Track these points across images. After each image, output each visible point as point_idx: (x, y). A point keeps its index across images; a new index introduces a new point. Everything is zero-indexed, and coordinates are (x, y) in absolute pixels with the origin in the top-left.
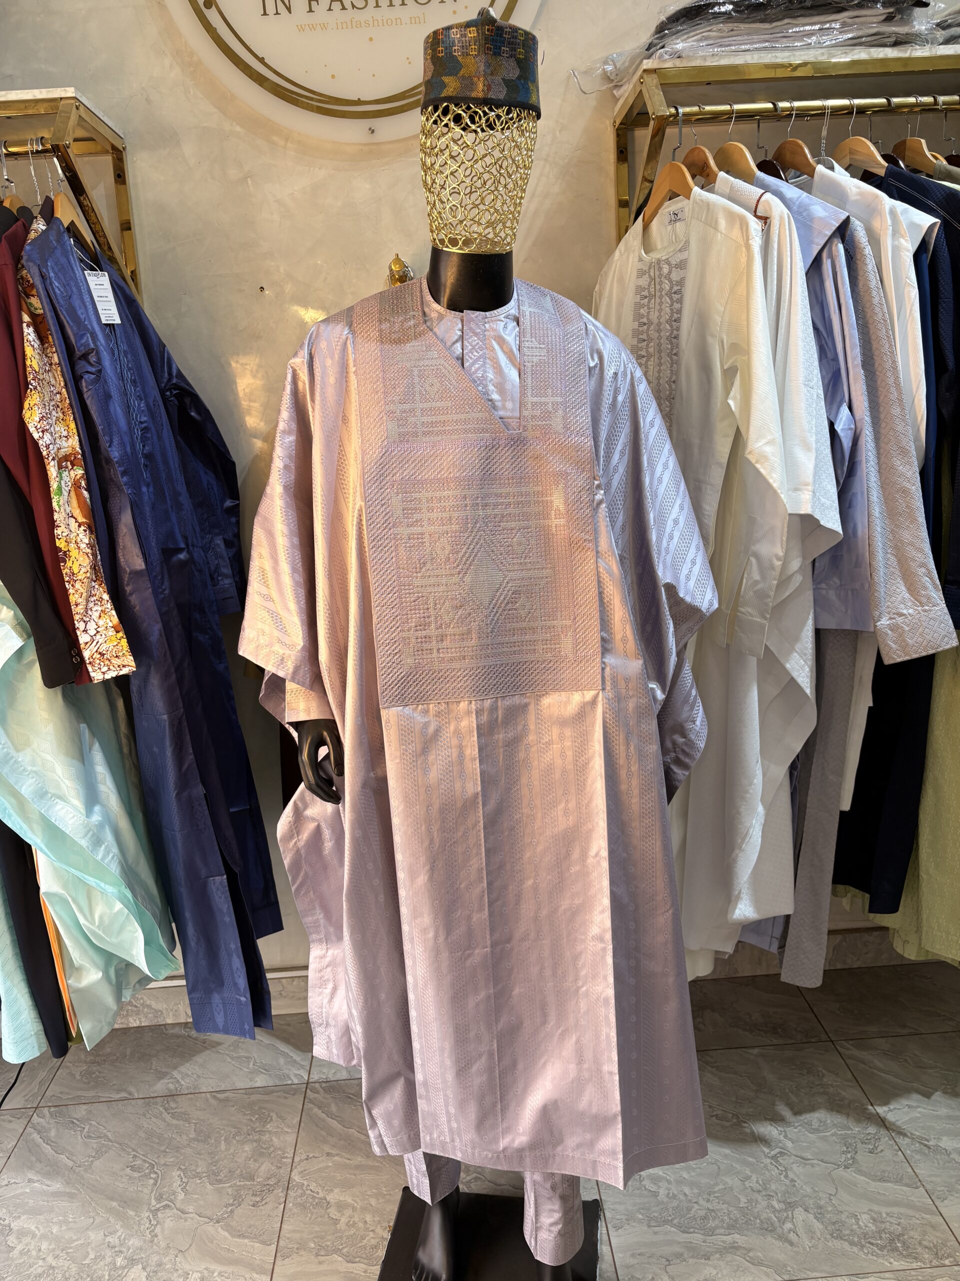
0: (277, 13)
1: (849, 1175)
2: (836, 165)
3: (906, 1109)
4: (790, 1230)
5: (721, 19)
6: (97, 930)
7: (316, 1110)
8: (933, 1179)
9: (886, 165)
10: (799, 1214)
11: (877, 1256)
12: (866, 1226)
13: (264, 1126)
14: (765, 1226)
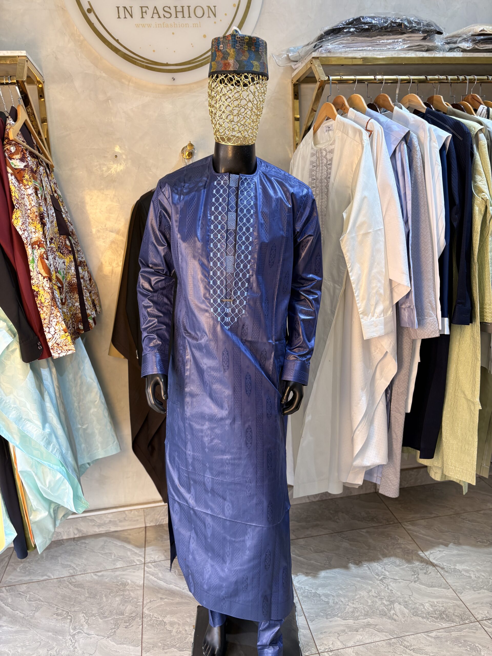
0: (125, 18)
1: (417, 585)
2: (403, 107)
3: (438, 552)
4: (394, 614)
5: (349, 35)
6: (47, 490)
7: (151, 577)
8: (456, 584)
9: (426, 107)
10: (396, 605)
11: (435, 622)
12: (428, 609)
13: (125, 587)
14: (382, 613)
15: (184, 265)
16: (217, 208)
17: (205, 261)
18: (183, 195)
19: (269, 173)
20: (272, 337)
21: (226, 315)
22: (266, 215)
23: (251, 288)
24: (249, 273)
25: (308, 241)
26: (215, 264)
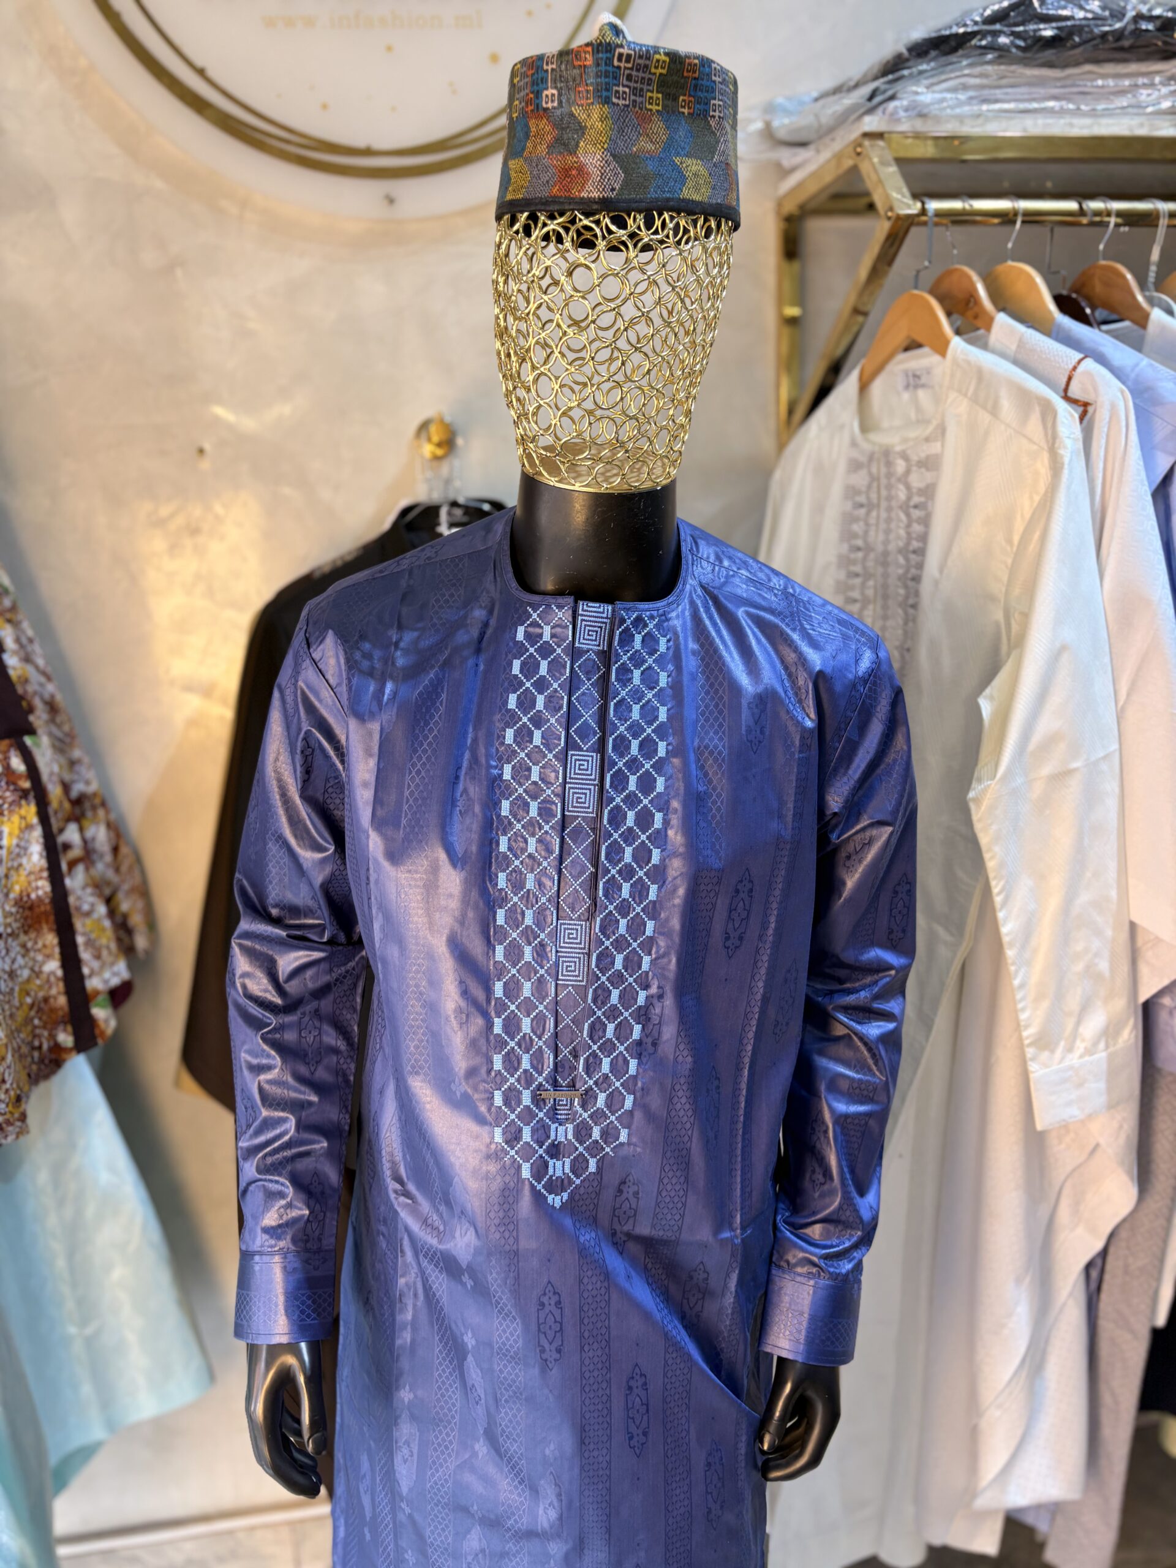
5: (988, 57)
15: (393, 952)
16: (523, 736)
17: (475, 946)
18: (392, 677)
19: (728, 589)
20: (732, 1217)
21: (555, 1151)
22: (716, 760)
23: (655, 1044)
24: (646, 987)
25: (870, 842)
26: (514, 953)
